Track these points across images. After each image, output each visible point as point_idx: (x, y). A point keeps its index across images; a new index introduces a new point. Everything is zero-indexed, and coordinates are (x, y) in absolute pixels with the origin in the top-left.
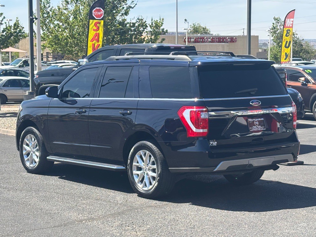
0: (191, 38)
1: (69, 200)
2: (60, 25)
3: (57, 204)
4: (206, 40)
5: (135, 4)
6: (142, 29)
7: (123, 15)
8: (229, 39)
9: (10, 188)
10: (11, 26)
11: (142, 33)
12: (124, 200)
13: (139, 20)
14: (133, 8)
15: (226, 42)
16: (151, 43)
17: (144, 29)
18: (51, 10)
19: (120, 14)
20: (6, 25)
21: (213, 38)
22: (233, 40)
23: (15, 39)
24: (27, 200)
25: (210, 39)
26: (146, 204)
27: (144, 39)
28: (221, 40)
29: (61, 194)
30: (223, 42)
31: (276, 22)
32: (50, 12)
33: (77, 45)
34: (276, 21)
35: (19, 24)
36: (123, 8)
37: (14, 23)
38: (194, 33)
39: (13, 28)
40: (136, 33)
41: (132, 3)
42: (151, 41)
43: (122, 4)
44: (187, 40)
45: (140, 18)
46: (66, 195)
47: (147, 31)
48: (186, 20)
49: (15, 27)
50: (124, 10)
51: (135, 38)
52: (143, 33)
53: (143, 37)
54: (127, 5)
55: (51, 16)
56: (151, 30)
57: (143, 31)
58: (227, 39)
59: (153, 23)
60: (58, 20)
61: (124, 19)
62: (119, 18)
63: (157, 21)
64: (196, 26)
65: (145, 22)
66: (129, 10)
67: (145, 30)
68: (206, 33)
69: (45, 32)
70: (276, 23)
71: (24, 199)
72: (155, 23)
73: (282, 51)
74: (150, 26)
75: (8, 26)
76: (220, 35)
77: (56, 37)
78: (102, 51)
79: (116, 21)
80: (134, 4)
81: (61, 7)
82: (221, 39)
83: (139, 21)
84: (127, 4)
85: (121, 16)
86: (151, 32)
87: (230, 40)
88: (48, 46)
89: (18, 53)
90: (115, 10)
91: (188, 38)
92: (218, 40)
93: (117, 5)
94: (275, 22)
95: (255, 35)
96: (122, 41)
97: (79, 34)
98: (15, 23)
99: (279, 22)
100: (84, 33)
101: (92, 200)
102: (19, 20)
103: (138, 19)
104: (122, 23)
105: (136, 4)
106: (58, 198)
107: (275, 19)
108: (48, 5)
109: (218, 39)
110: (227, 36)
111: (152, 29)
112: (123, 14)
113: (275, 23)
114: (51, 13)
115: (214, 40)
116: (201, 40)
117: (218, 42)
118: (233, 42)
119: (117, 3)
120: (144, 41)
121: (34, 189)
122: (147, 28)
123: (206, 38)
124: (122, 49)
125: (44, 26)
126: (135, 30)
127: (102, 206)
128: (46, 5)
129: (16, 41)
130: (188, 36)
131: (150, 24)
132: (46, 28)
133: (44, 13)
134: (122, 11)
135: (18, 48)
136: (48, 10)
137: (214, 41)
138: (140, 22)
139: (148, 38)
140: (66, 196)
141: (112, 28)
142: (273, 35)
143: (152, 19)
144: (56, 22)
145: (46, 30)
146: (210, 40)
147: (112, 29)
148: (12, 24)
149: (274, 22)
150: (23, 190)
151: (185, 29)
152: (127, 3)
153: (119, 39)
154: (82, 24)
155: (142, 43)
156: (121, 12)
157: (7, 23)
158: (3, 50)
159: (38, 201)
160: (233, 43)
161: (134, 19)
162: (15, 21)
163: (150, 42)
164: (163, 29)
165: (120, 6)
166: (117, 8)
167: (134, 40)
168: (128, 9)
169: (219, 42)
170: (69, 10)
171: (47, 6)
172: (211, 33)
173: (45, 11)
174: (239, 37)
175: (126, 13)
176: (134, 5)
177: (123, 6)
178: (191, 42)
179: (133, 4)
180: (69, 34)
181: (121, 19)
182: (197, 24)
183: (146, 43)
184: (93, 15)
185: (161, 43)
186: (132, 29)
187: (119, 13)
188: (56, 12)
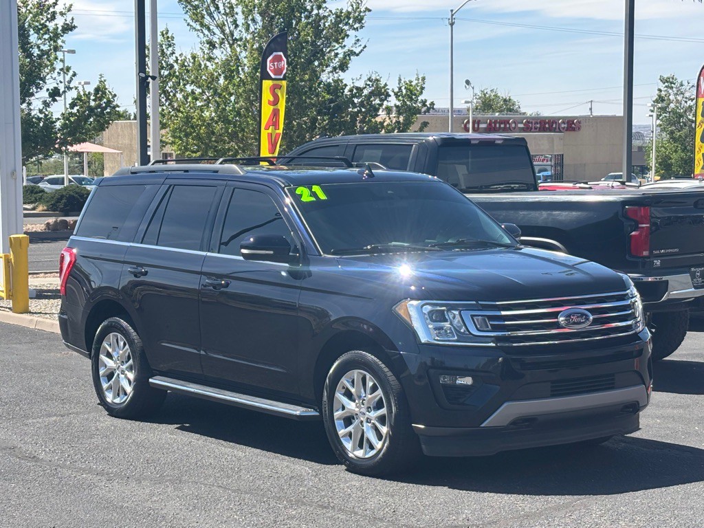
0: (479, 122)
1: (255, 506)
2: (196, 92)
3: (228, 518)
4: (513, 125)
5: (363, 46)
6: (377, 101)
7: (335, 71)
8: (563, 123)
9: (112, 473)
10: (89, 93)
11: (378, 110)
12: (387, 510)
13: (370, 81)
14: (358, 55)
15: (557, 130)
16: (398, 132)
17: (382, 100)
18: (176, 61)
19: (329, 69)
20: (79, 93)
21: (528, 122)
22: (573, 126)
23: (98, 121)
24: (157, 505)
25: (522, 123)
26: (445, 522)
27: (382, 123)
28: (547, 126)
29: (234, 491)
30: (551, 130)
31: (666, 87)
32: (175, 64)
33: (233, 136)
34: (666, 84)
35: (106, 89)
36: (336, 55)
37: (96, 86)
38: (485, 109)
39: (94, 98)
40: (363, 110)
41: (355, 43)
42: (399, 129)
43: (335, 46)
44: (470, 126)
45: (373, 78)
46: (246, 493)
47: (389, 104)
48: (468, 82)
49: (98, 96)
50: (337, 59)
51: (362, 121)
52: (381, 110)
53: (378, 119)
54: (346, 49)
55: (177, 74)
56: (398, 103)
57: (381, 105)
58: (559, 124)
59: (403, 88)
60: (193, 82)
61: (339, 79)
62: (326, 77)
63: (411, 82)
64: (487, 96)
65: (384, 87)
66: (350, 59)
67: (385, 103)
68: (510, 110)
69: (164, 108)
70: (666, 89)
71: (149, 503)
72: (405, 88)
73: (697, 149)
74: (396, 94)
75: (82, 93)
76: (541, 115)
77: (188, 119)
78: (310, 150)
79: (320, 84)
80: (360, 45)
81: (200, 53)
82: (545, 123)
83: (371, 83)
84: (345, 46)
85: (332, 72)
86: (397, 107)
87: (566, 126)
88: (170, 141)
89: (102, 154)
90: (318, 59)
91: (474, 122)
92: (538, 126)
93: (322, 49)
94: (664, 86)
95: (617, 115)
96: (333, 128)
97: (239, 114)
98: (98, 86)
99: (673, 85)
100: (250, 112)
101: (312, 509)
102: (105, 81)
103: (369, 79)
104: (335, 89)
105: (365, 46)
106: (229, 500)
107: (664, 81)
108: (170, 49)
109: (540, 122)
110: (559, 118)
111: (399, 100)
112: (335, 69)
113: (662, 89)
114: (176, 67)
115: (531, 125)
116: (502, 126)
117: (540, 131)
118: (574, 129)
119: (323, 44)
120: (383, 127)
121: (168, 475)
122: (389, 99)
123: (512, 122)
124: (357, 145)
125: (162, 96)
126: (362, 104)
127: (337, 523)
128: (165, 50)
129: (102, 127)
130: (473, 117)
131: (396, 90)
132: (166, 101)
133: (162, 68)
134: (333, 63)
135: (101, 144)
136: (171, 61)
137: (531, 128)
138: (373, 85)
139: (391, 121)
140: (247, 496)
141: (313, 99)
142: (660, 115)
143: (400, 80)
144: (189, 88)
145: (167, 104)
146: (521, 126)
147: (312, 101)
148: (90, 89)
149: (662, 86)
150: (144, 479)
151: (466, 102)
152: (344, 44)
153: (327, 124)
154: (244, 91)
155: (378, 133)
156: (332, 65)
157: (80, 89)
158: (72, 146)
159: (181, 509)
160: (572, 133)
161: (360, 78)
162: (98, 83)
163: (396, 131)
164: (424, 103)
165: (328, 50)
166: (323, 54)
167: (358, 125)
168: (348, 58)
169: (543, 129)
170: (216, 61)
171: (168, 53)
172: (522, 110)
173: (164, 64)
174: (586, 118)
175: (343, 66)
176: (361, 48)
177: (336, 51)
178: (480, 130)
179: (357, 46)
180: (216, 112)
181: (331, 79)
182: (489, 92)
183: (386, 132)
184: (268, 70)
185: (420, 131)
186: (356, 100)
187: (327, 67)
188: (189, 65)
